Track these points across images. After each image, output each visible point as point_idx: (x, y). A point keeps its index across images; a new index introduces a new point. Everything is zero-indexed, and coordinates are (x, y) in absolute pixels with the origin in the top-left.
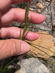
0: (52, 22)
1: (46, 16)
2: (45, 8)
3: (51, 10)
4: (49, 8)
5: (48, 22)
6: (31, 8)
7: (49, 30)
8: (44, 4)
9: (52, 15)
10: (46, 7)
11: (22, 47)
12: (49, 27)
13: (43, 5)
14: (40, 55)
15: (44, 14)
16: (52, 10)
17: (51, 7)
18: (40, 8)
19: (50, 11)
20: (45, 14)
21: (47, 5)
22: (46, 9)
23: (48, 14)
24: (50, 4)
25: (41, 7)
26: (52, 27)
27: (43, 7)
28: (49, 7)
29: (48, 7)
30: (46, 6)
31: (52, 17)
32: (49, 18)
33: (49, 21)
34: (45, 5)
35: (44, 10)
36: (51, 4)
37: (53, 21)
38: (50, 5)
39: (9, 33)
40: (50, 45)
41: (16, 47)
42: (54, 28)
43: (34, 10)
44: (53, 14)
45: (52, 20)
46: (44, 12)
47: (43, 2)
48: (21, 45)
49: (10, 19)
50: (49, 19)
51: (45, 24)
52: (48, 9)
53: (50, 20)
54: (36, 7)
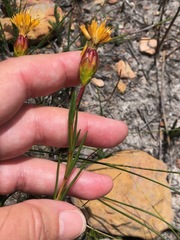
0: (163, 120)
1: (142, 101)
2: (139, 76)
3: (157, 81)
4: (152, 75)
5: (150, 120)
6: (98, 78)
7: (155, 143)
8: (135, 63)
9: (160, 98)
10: (141, 73)
11: (61, 223)
12: (155, 135)
13: (133, 69)
14: (128, 229)
15: (136, 95)
16: (160, 83)
17: (156, 74)
18: (124, 78)
19: (155, 84)
20: (140, 94)
21: (146, 67)
22: (144, 80)
23: (149, 96)
24: (155, 63)
25: (128, 73)
26: (162, 137)
27: (133, 75)
28: (152, 72)
29: (148, 72)
30: (142, 70)
31: (160, 104)
32: (153, 106)
33: (153, 117)
34: (140, 67)
35: (136, 84)
36: (158, 64)
37: (165, 117)
38: (153, 66)
39: (24, 178)
40: (159, 194)
41: (42, 227)
42: (168, 139)
43: (107, 83)
44: (164, 94)
45: (161, 114)
46: (138, 89)
47: (133, 57)
48: (58, 217)
49: (23, 142)
50: (153, 110)
51: (141, 127)
52: (147, 80)
53: (156, 114)
54: (113, 75)
